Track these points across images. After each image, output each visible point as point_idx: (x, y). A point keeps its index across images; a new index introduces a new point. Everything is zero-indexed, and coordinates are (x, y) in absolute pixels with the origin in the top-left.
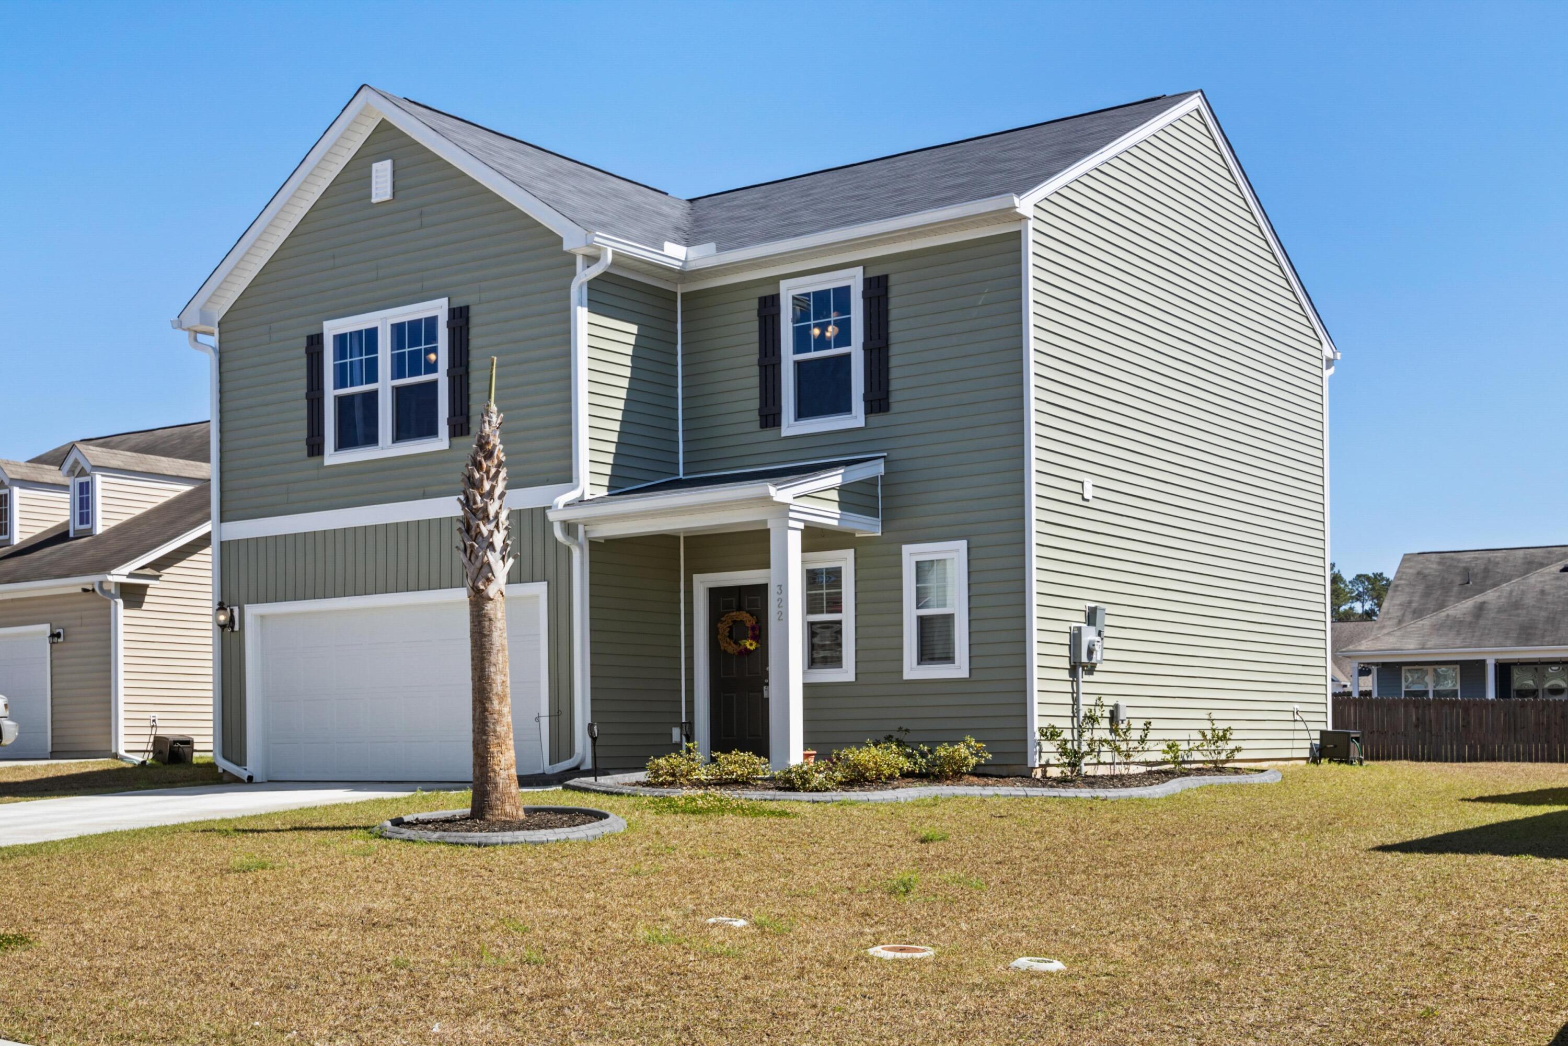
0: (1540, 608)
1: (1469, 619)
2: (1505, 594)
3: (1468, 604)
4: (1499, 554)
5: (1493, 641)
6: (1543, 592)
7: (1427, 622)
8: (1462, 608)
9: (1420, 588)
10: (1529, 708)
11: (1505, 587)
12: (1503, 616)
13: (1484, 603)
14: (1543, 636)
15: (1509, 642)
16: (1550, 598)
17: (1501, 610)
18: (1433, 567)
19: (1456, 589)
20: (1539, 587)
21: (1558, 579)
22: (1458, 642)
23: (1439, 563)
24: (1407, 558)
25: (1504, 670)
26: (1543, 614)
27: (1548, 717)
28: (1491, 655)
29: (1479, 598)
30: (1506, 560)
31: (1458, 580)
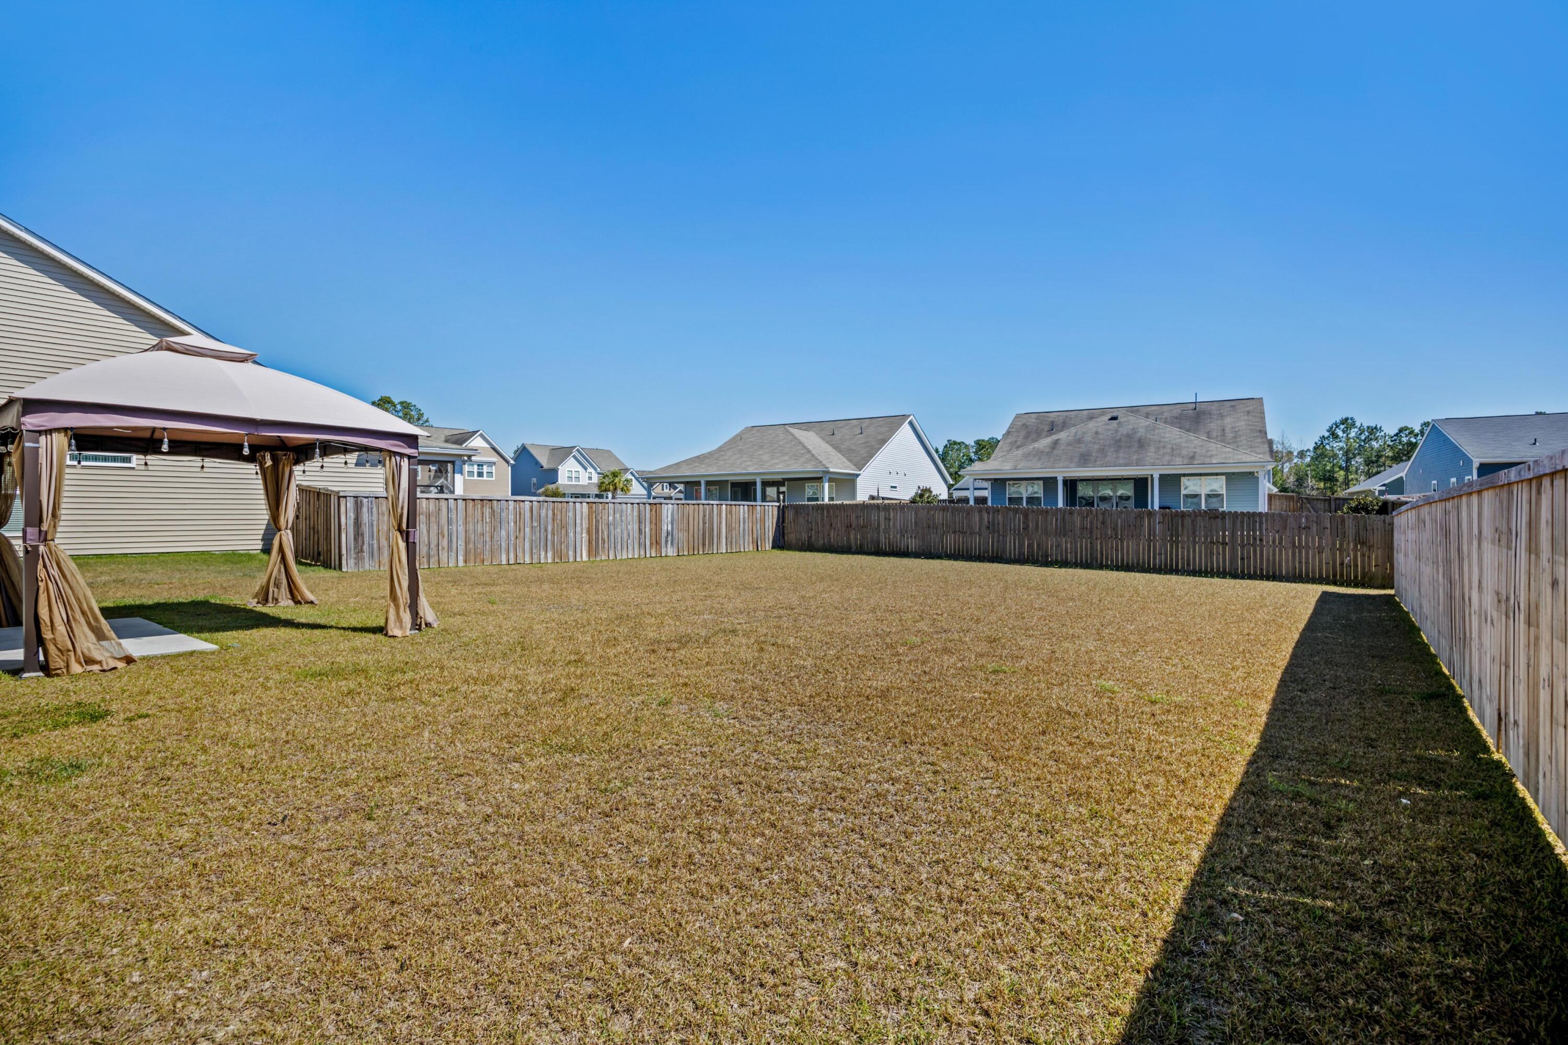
0: (1095, 443)
1: (1047, 450)
2: (1072, 434)
3: (1048, 441)
4: (1073, 413)
5: (1062, 464)
6: (1097, 433)
7: (1020, 452)
8: (1044, 443)
9: (1023, 433)
10: (1076, 515)
11: (1073, 430)
12: (1070, 448)
13: (1058, 440)
14: (1095, 461)
15: (1072, 465)
16: (1101, 437)
17: (1069, 444)
18: (1032, 420)
19: (1044, 434)
20: (1094, 430)
21: (1107, 424)
22: (1039, 465)
23: (1037, 419)
24: (1018, 416)
25: (1071, 485)
26: (1096, 447)
27: (1091, 523)
28: (1061, 473)
29: (1055, 437)
30: (1077, 416)
31: (1047, 428)
